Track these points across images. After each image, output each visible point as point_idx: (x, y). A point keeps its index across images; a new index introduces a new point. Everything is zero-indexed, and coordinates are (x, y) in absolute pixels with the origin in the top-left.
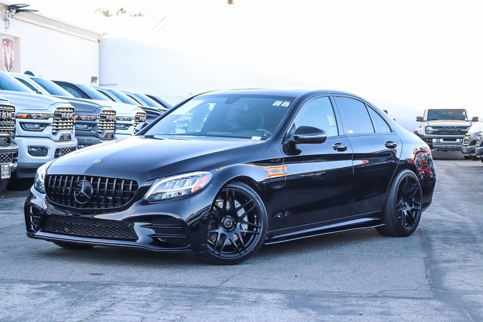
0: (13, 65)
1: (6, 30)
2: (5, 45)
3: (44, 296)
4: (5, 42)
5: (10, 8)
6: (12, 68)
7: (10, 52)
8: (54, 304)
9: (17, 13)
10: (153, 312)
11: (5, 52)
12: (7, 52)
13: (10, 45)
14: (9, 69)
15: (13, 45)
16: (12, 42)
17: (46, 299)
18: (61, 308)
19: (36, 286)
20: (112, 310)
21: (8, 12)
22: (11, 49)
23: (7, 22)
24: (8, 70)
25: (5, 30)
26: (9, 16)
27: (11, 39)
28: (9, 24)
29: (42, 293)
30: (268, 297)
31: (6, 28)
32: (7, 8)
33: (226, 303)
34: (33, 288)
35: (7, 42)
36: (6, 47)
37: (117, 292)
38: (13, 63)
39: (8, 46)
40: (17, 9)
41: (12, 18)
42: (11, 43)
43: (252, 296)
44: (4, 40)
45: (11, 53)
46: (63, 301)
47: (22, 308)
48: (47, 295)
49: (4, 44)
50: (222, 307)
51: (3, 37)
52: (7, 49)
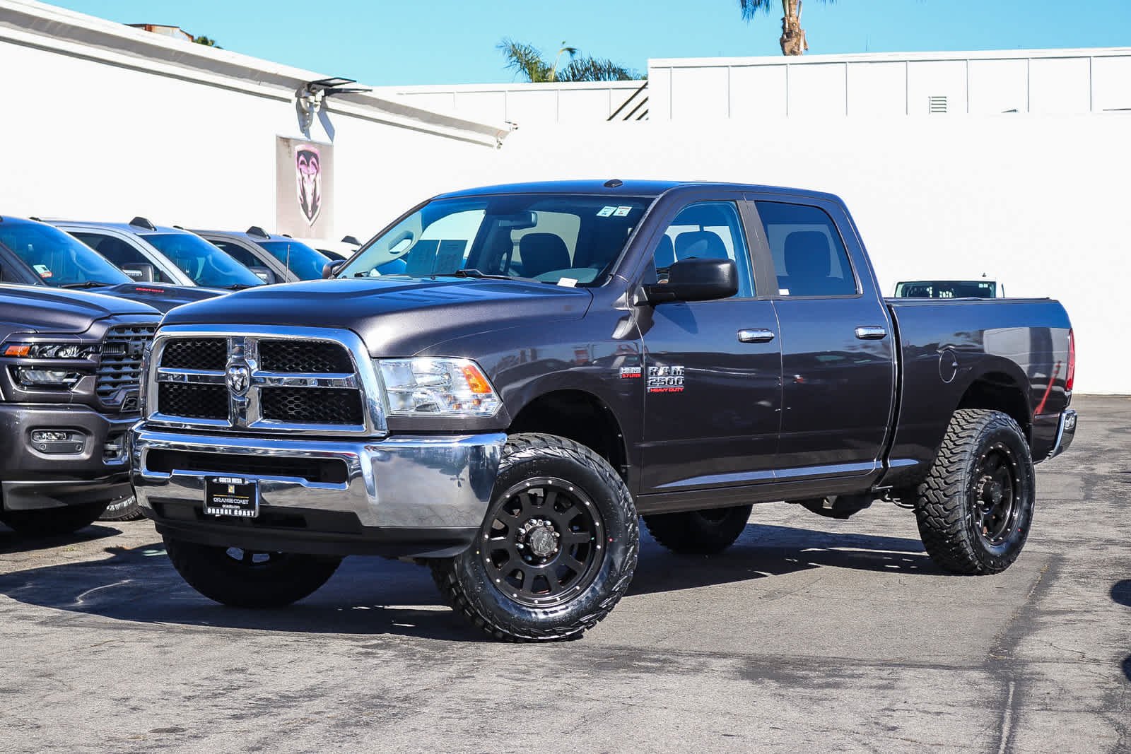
0: (319, 204)
2: (302, 163)
3: (374, 657)
4: (302, 158)
5: (312, 87)
6: (316, 210)
7: (312, 177)
8: (388, 668)
9: (327, 97)
10: (532, 681)
11: (303, 178)
12: (306, 177)
13: (313, 163)
14: (310, 214)
15: (318, 163)
16: (315, 156)
17: (376, 661)
18: (398, 674)
19: (361, 643)
20: (473, 677)
21: (307, 94)
22: (316, 171)
23: (307, 116)
27: (315, 150)
29: (372, 653)
30: (716, 664)
32: (306, 88)
33: (648, 670)
34: (357, 646)
35: (305, 156)
36: (302, 167)
37: (485, 653)
38: (318, 199)
39: (308, 165)
40: (327, 88)
41: (316, 107)
42: (314, 160)
43: (693, 662)
44: (300, 153)
45: (315, 180)
46: (402, 664)
47: (342, 673)
48: (379, 655)
49: (300, 161)
50: (639, 674)
51: (299, 148)
52: (306, 171)
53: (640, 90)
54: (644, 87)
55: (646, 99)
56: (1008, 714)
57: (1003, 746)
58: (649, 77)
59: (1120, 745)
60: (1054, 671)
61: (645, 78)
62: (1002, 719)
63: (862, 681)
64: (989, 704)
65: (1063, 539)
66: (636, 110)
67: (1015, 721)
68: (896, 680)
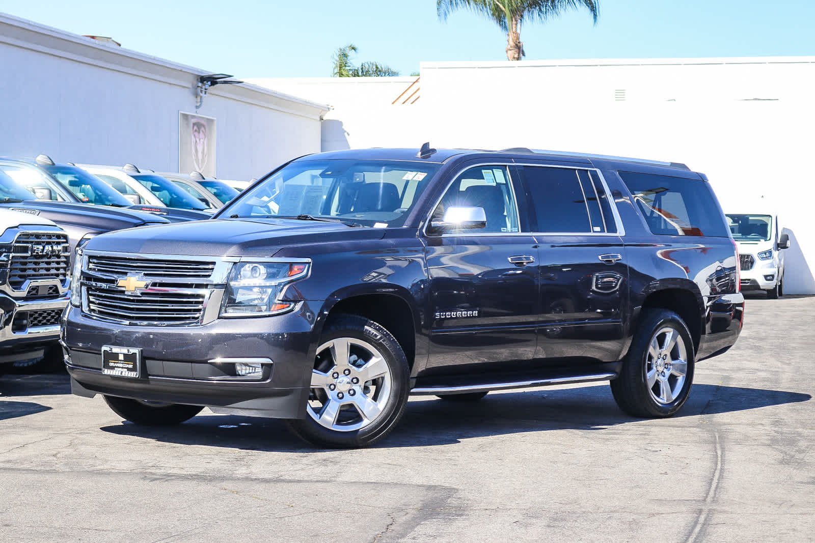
0: (206, 159)
1: (198, 110)
2: (196, 131)
4: (195, 128)
5: (203, 79)
6: (204, 163)
7: (202, 141)
9: (212, 87)
11: (196, 142)
12: (198, 140)
13: (202, 131)
15: (205, 131)
16: (204, 126)
21: (200, 84)
22: (204, 136)
23: (199, 99)
24: (199, 166)
25: (195, 110)
26: (201, 91)
27: (203, 122)
28: (201, 102)
31: (197, 107)
32: (199, 80)
35: (198, 127)
36: (196, 134)
38: (206, 156)
39: (199, 133)
40: (213, 80)
41: (205, 93)
42: (203, 129)
44: (194, 124)
45: (204, 143)
49: (194, 130)
51: (194, 121)
52: (198, 136)
53: (414, 83)
54: (417, 81)
55: (419, 89)
56: (718, 446)
57: (719, 459)
58: (421, 75)
59: (784, 459)
60: (738, 429)
61: (418, 75)
62: (715, 448)
63: (630, 432)
64: (705, 442)
65: (727, 369)
66: (410, 97)
67: (723, 449)
68: (649, 432)
